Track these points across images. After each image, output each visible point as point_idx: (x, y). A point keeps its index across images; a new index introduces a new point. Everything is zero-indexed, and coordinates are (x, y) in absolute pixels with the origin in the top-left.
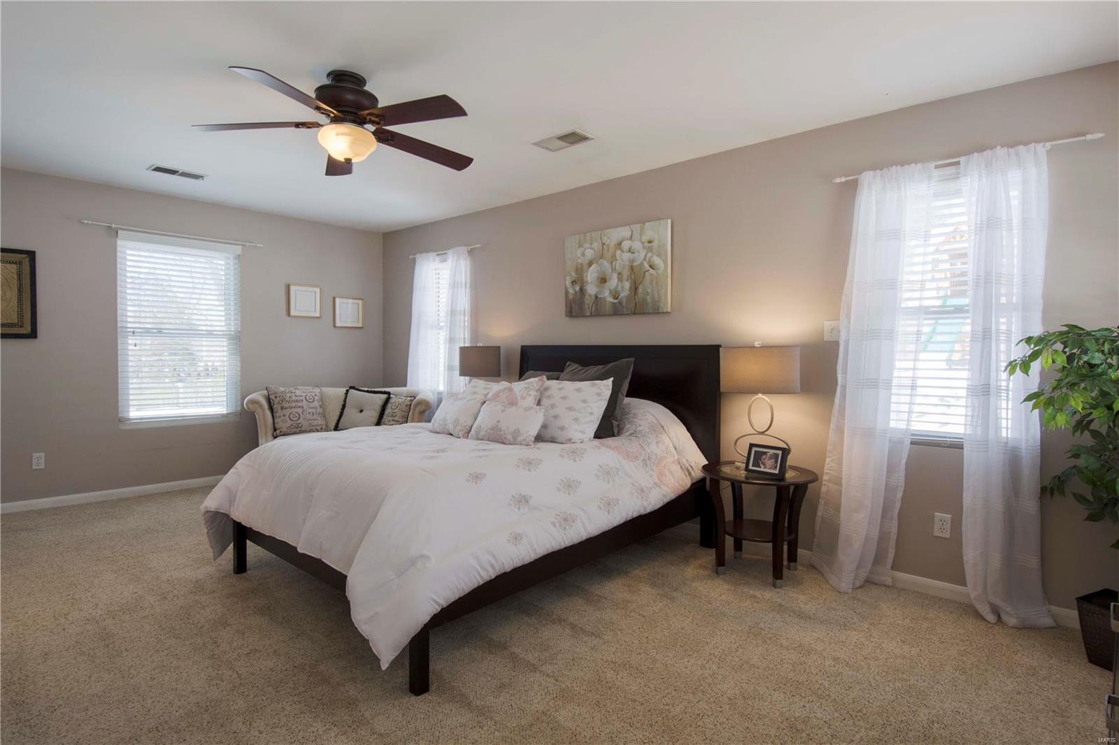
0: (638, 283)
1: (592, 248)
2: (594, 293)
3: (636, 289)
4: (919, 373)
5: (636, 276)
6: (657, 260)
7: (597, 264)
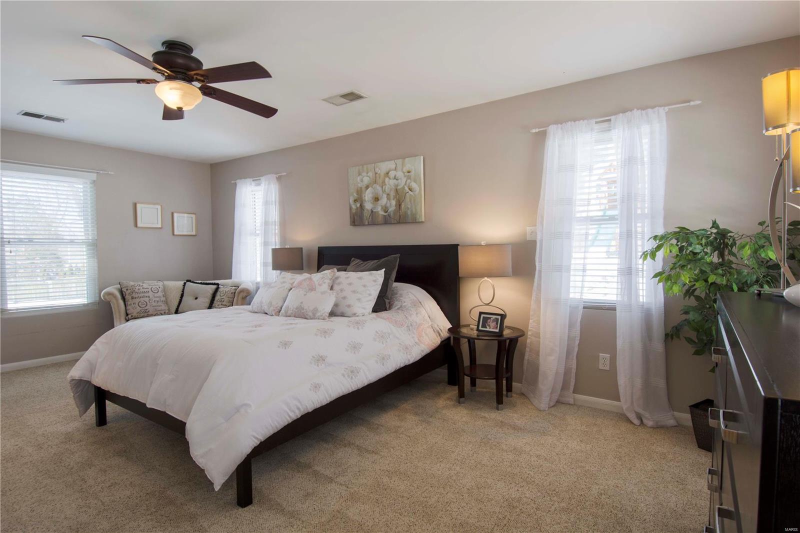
0: (401, 202)
1: (368, 176)
2: (371, 209)
3: (400, 205)
4: (588, 261)
5: (400, 196)
6: (414, 185)
7: (372, 187)
